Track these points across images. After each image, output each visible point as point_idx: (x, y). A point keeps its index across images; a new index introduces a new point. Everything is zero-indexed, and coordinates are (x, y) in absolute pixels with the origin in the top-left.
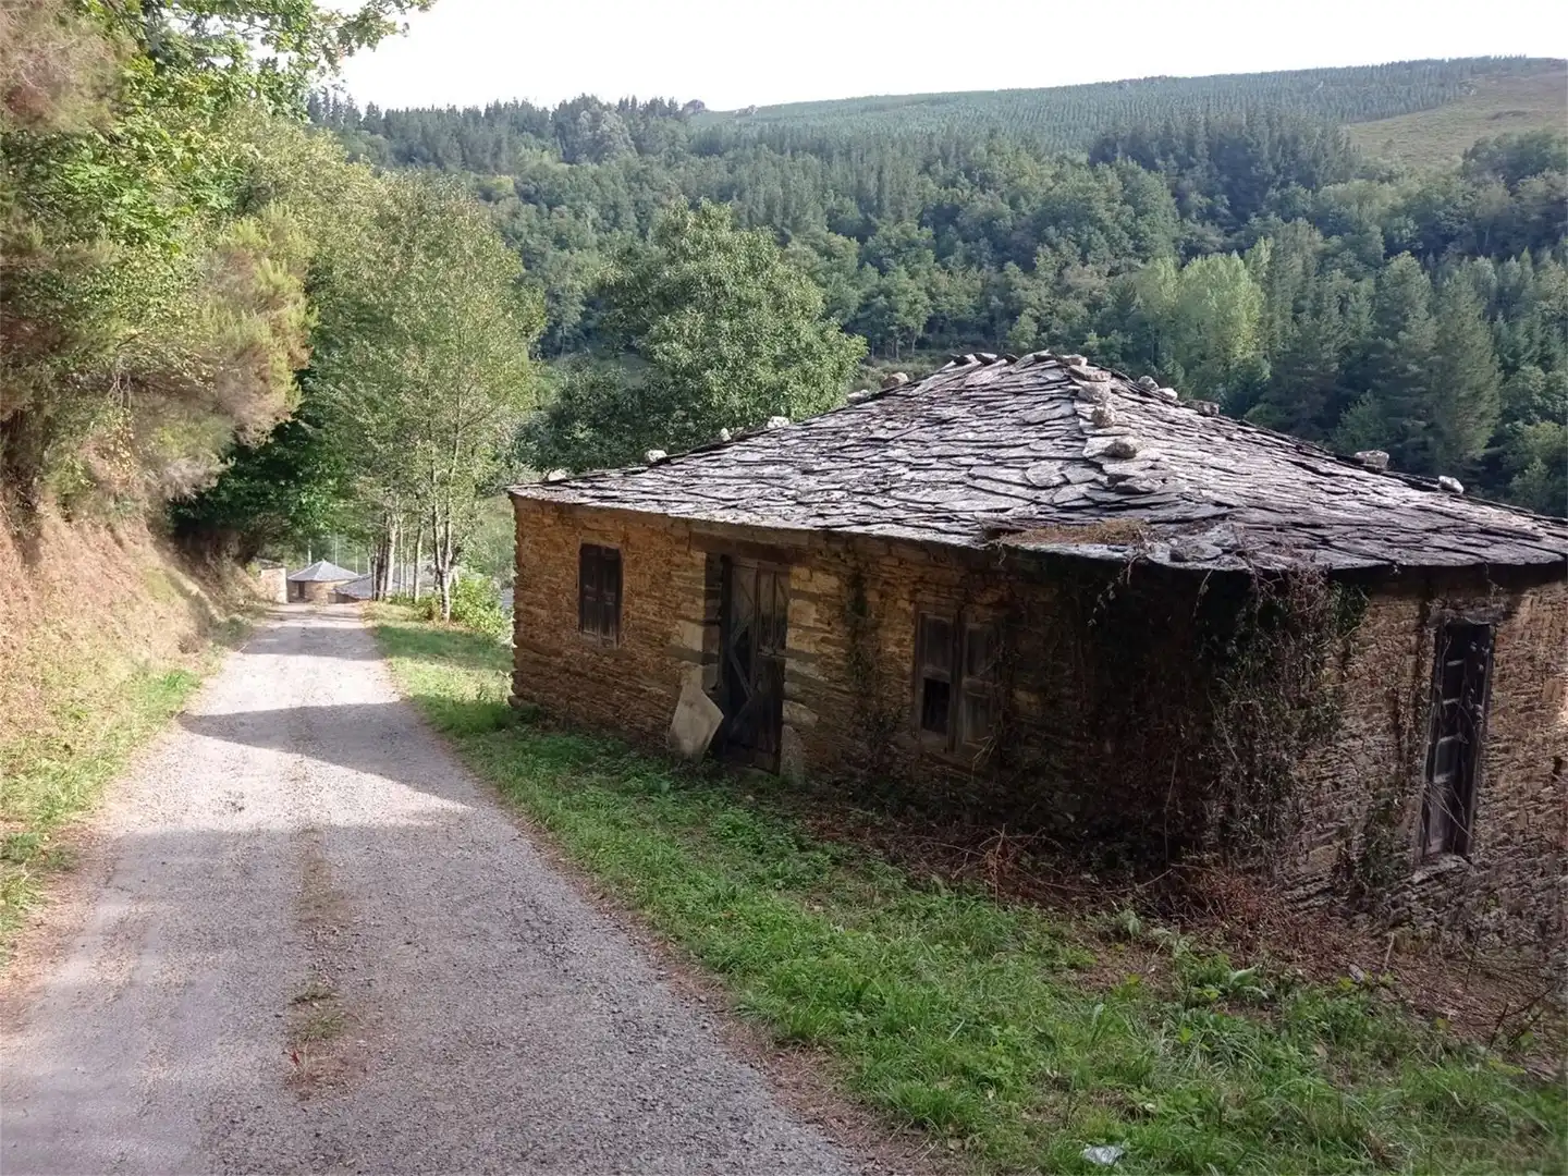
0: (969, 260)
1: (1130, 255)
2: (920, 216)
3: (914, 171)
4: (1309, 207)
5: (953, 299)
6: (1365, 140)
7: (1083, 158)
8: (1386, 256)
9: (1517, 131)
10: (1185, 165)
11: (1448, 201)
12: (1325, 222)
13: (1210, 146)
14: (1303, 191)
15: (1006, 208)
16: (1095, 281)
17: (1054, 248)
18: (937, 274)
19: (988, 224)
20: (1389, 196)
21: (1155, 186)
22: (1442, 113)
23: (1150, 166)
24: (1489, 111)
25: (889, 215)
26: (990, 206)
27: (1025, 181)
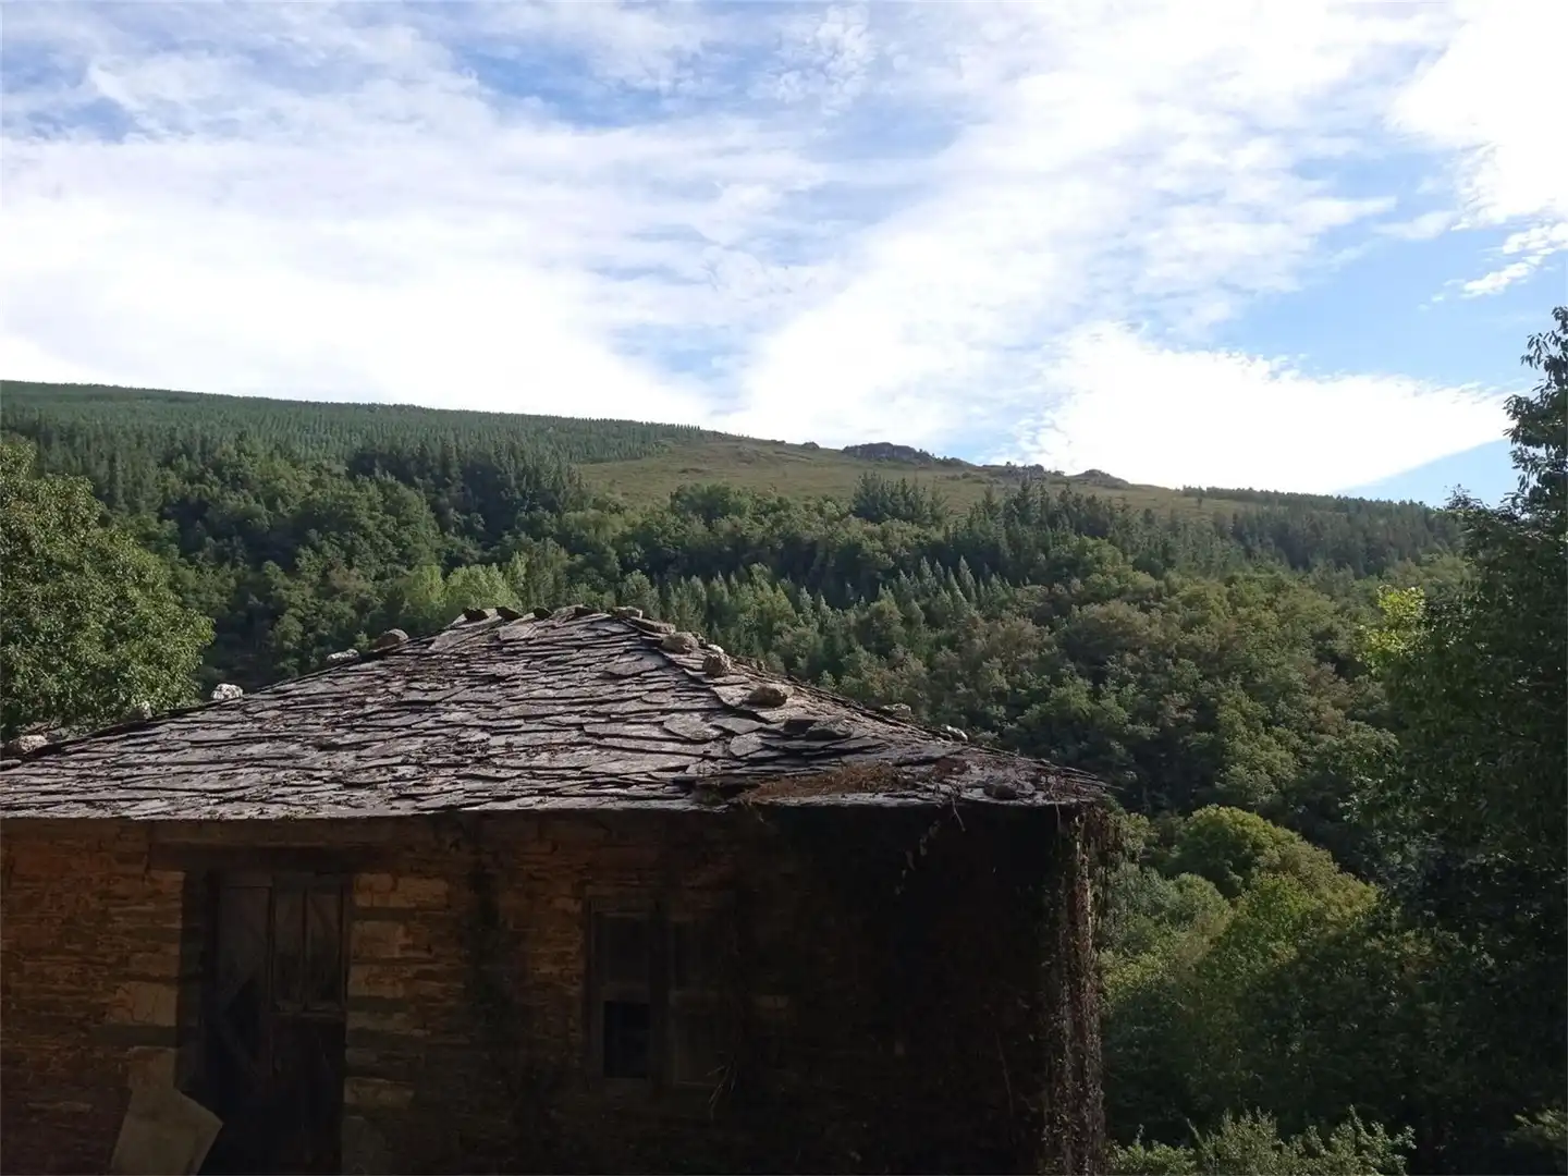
0: (221, 558)
1: (396, 561)
2: (160, 510)
3: (152, 463)
4: (554, 530)
5: (203, 597)
6: (595, 479)
7: (341, 468)
8: (622, 574)
9: (706, 484)
10: (442, 484)
11: (664, 532)
12: (567, 541)
13: (464, 470)
14: (547, 513)
15: (262, 509)
16: (362, 584)
17: (318, 551)
18: (181, 570)
19: (241, 524)
20: (618, 525)
21: (416, 501)
22: (646, 462)
23: (411, 484)
24: (681, 467)
25: (124, 506)
26: (243, 505)
27: (282, 484)
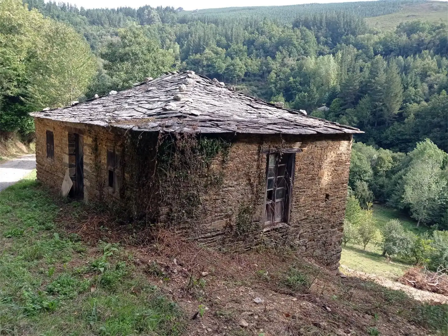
0: (257, 56)
1: (303, 55)
2: (243, 43)
3: (242, 29)
4: (353, 42)
5: (252, 67)
6: (370, 22)
7: (291, 26)
8: (374, 56)
9: (411, 21)
10: (319, 29)
11: (391, 40)
12: (358, 46)
13: (327, 23)
14: (352, 36)
15: (268, 40)
16: (293, 62)
17: (281, 52)
18: (247, 60)
19: (263, 46)
20: (376, 38)
21: (311, 35)
22: (393, 15)
23: (310, 29)
24: (406, 15)
25: (234, 42)
26: (263, 40)
27: (274, 33)
